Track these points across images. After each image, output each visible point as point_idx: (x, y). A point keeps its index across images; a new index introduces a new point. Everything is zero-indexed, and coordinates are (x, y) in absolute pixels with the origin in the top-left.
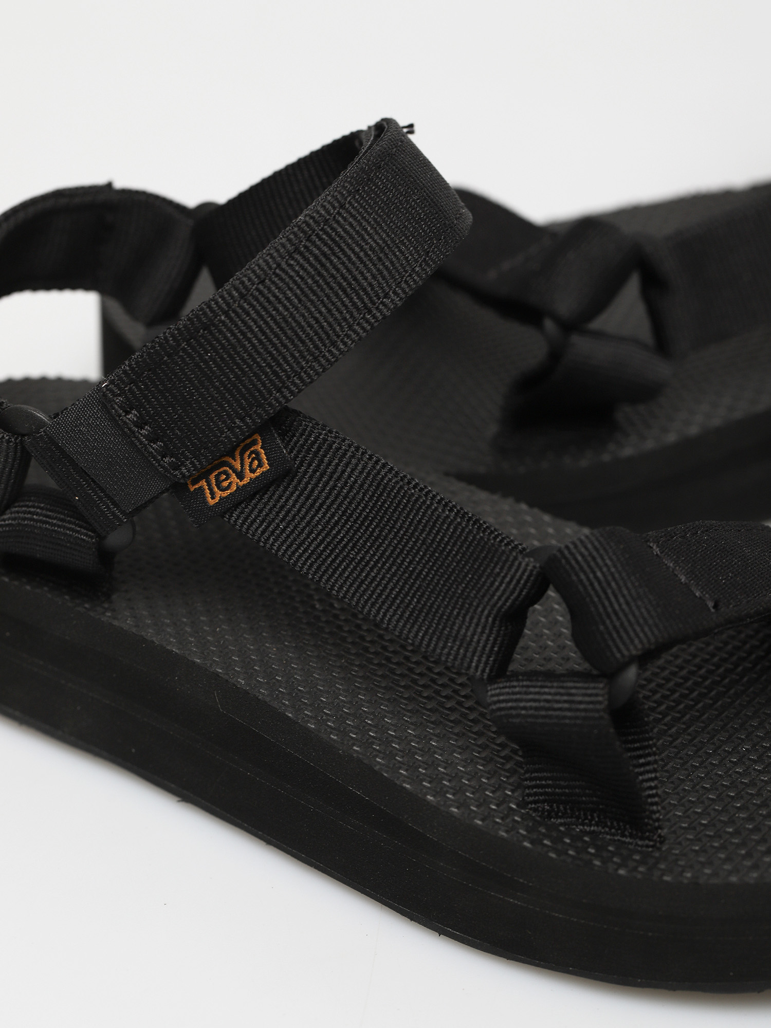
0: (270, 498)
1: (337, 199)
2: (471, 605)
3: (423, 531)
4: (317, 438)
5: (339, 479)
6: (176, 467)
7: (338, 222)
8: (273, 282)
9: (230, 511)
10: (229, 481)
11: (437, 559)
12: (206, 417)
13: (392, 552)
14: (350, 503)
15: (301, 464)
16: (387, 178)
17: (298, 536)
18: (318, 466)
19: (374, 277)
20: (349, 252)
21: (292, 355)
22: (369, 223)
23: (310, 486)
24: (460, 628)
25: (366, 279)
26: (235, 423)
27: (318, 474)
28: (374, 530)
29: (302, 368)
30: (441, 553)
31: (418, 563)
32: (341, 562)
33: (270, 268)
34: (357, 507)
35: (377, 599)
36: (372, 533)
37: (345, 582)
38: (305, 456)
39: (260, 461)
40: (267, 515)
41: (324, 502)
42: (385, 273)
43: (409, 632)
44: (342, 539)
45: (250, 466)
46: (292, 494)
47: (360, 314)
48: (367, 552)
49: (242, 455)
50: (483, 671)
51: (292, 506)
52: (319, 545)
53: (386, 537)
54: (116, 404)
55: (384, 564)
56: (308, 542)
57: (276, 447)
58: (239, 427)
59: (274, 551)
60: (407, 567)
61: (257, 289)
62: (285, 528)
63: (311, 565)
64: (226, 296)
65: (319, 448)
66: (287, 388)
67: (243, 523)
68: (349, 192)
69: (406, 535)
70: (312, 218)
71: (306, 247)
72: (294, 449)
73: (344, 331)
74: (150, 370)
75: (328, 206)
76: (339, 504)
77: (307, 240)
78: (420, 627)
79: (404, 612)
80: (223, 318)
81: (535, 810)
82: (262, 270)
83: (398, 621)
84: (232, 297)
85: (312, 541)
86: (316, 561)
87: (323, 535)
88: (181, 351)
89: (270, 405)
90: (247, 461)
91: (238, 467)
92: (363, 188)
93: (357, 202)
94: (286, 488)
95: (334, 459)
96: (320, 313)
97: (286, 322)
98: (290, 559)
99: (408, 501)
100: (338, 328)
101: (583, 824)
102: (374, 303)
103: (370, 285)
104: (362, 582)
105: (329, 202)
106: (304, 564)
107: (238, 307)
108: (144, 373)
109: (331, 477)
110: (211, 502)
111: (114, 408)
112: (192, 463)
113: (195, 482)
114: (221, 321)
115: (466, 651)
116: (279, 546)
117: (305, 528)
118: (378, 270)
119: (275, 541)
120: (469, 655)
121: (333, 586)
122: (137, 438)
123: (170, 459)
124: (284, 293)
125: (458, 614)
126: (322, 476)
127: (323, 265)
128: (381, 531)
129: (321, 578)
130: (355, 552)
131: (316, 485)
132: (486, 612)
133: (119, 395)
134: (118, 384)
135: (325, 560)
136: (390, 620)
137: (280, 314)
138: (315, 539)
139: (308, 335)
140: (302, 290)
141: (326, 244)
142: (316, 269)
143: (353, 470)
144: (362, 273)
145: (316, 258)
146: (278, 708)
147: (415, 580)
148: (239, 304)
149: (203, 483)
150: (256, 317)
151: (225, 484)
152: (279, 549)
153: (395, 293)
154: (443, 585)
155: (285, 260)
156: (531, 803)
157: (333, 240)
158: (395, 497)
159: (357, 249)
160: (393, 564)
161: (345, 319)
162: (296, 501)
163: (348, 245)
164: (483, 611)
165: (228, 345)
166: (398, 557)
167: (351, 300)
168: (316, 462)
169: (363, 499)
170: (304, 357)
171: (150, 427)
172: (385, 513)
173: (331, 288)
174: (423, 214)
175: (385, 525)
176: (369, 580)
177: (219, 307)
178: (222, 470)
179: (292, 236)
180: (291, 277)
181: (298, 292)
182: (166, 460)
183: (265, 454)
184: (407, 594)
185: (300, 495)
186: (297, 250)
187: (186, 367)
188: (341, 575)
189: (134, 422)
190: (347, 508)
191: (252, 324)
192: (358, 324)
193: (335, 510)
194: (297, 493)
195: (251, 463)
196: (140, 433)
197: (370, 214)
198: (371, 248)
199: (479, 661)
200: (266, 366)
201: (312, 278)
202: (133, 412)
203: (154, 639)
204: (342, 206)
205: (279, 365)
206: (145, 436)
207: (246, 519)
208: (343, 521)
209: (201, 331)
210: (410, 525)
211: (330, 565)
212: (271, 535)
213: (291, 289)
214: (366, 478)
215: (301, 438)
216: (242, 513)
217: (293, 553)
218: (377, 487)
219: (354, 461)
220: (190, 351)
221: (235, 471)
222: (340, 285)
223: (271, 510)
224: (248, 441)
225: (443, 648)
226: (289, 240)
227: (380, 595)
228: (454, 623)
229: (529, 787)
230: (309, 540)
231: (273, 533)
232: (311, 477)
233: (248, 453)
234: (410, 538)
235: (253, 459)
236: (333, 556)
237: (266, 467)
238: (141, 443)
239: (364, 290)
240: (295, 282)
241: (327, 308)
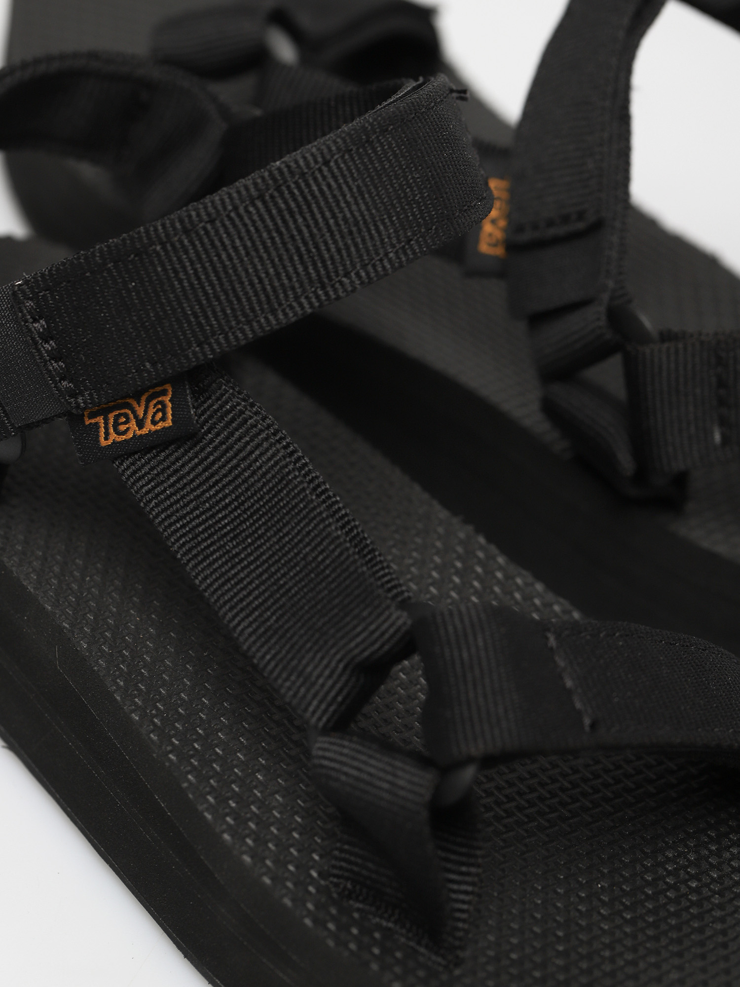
0: (167, 457)
1: (322, 154)
2: (326, 642)
3: (308, 544)
4: (233, 408)
5: (244, 459)
6: (74, 395)
7: (315, 179)
8: (224, 225)
9: (123, 457)
10: (127, 426)
11: (311, 581)
12: (115, 350)
13: (269, 558)
14: (247, 489)
15: (209, 431)
16: (390, 144)
17: (182, 507)
18: (227, 438)
19: (339, 251)
20: (318, 216)
21: (223, 311)
22: (350, 189)
23: (212, 458)
24: (308, 665)
25: (328, 250)
26: (144, 366)
27: (224, 447)
28: (260, 527)
29: (231, 328)
30: (317, 576)
31: (292, 578)
32: (215, 551)
33: (225, 208)
34: (253, 495)
35: (237, 604)
36: (257, 529)
37: (212, 573)
38: (215, 424)
39: (164, 414)
40: (158, 475)
41: (221, 480)
42: (353, 249)
43: (258, 651)
44: (225, 526)
45: (153, 417)
46: (191, 459)
47: (312, 287)
48: (245, 549)
49: (148, 401)
50: (320, 719)
51: (186, 473)
52: (200, 524)
53: (269, 539)
54: (25, 307)
55: (257, 567)
56: (190, 518)
57: (184, 405)
58: (149, 372)
59: (151, 516)
60: (279, 579)
61: (204, 228)
62: (172, 494)
63: (184, 544)
64: (168, 225)
65: (233, 420)
66: (210, 344)
67: (131, 476)
68: (339, 149)
69: (290, 544)
70: (288, 167)
71: (272, 197)
72: (206, 412)
73: (288, 301)
74: (69, 282)
75: (310, 158)
76: (236, 486)
77: (275, 190)
78: (270, 649)
79: (258, 628)
80: (158, 248)
81: (336, 885)
82: (215, 208)
83: (250, 635)
84: (175, 229)
85: (194, 518)
86: (189, 542)
87: (208, 515)
88: (106, 272)
89: (187, 357)
90: (151, 411)
91: (141, 414)
92: (358, 149)
93: (345, 162)
94: (186, 452)
95: (245, 436)
96: (267, 273)
97: (226, 273)
98: (165, 530)
99: (305, 507)
100: (282, 296)
101: (381, 917)
102: (330, 279)
103: (332, 258)
104: (228, 580)
105: (312, 155)
106: (177, 540)
107: (178, 241)
108: (61, 283)
109: (236, 455)
110: (103, 443)
111: (21, 312)
112: (91, 395)
113: (93, 415)
114: (155, 250)
115: (308, 691)
116: (159, 512)
117: (192, 501)
118: (346, 244)
119: (157, 505)
120: (309, 696)
121: (198, 574)
122: (38, 350)
123: (69, 383)
124: (233, 242)
125: (311, 648)
126: (227, 451)
127: (284, 221)
128: (267, 531)
129: (189, 561)
130: (233, 544)
131: (218, 459)
132: (338, 657)
133: (31, 299)
134: (32, 287)
135: (199, 543)
136: (243, 630)
137: (222, 262)
138: (198, 517)
139: (246, 293)
140: (253, 243)
141: (295, 200)
142: (276, 224)
143: (261, 454)
144: (326, 243)
145: (280, 211)
146: (109, 685)
147: (282, 596)
148: (179, 238)
149: (100, 420)
150: (194, 259)
151: (122, 428)
152: (158, 515)
153: (358, 275)
154: (307, 612)
155: (244, 205)
156: (335, 876)
157: (305, 198)
158: (294, 498)
159: (328, 214)
160: (265, 571)
161: (293, 288)
162: (193, 469)
163: (319, 208)
164: (335, 654)
165: (156, 280)
166: (274, 564)
167: (306, 269)
168: (225, 433)
169: (261, 489)
170: (236, 317)
171: (55, 344)
172: (278, 512)
173: (287, 250)
174: (419, 195)
175: (273, 526)
176: (236, 580)
177: (158, 236)
178: (123, 411)
179: (259, 181)
180: (245, 225)
181: (249, 244)
182: (64, 383)
183: (172, 408)
184: (268, 609)
185: (199, 464)
186: (261, 197)
187: (106, 290)
188: (210, 565)
189: (39, 333)
190: (242, 494)
191: (188, 264)
192: (307, 298)
193: (230, 491)
194: (196, 460)
195: (155, 413)
196: (42, 346)
197: (354, 180)
198: (345, 219)
199: (318, 707)
200: (191, 314)
201: (269, 232)
202: (41, 321)
203: (14, 569)
204: (326, 163)
205: (207, 318)
206: (47, 351)
207: (135, 472)
208: (233, 506)
209: (132, 256)
210: (297, 534)
211: (203, 550)
212: (154, 498)
213: (241, 239)
214: (273, 466)
215: (217, 402)
216: (133, 464)
217: (171, 525)
218: (280, 481)
219: (265, 445)
220: (115, 274)
221: (136, 417)
222: (298, 249)
223: (163, 470)
224: (158, 389)
225: (287, 679)
226: (255, 184)
227: (241, 600)
228: (303, 657)
229: (336, 858)
230: (191, 516)
231: (157, 495)
232: (216, 448)
233: (155, 402)
234: (293, 548)
235: (158, 411)
236: (209, 542)
237: (169, 423)
238: (42, 357)
239: (323, 262)
240: (248, 231)
241: (276, 270)
